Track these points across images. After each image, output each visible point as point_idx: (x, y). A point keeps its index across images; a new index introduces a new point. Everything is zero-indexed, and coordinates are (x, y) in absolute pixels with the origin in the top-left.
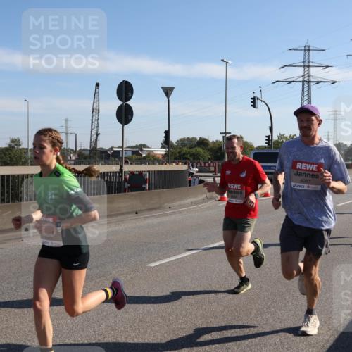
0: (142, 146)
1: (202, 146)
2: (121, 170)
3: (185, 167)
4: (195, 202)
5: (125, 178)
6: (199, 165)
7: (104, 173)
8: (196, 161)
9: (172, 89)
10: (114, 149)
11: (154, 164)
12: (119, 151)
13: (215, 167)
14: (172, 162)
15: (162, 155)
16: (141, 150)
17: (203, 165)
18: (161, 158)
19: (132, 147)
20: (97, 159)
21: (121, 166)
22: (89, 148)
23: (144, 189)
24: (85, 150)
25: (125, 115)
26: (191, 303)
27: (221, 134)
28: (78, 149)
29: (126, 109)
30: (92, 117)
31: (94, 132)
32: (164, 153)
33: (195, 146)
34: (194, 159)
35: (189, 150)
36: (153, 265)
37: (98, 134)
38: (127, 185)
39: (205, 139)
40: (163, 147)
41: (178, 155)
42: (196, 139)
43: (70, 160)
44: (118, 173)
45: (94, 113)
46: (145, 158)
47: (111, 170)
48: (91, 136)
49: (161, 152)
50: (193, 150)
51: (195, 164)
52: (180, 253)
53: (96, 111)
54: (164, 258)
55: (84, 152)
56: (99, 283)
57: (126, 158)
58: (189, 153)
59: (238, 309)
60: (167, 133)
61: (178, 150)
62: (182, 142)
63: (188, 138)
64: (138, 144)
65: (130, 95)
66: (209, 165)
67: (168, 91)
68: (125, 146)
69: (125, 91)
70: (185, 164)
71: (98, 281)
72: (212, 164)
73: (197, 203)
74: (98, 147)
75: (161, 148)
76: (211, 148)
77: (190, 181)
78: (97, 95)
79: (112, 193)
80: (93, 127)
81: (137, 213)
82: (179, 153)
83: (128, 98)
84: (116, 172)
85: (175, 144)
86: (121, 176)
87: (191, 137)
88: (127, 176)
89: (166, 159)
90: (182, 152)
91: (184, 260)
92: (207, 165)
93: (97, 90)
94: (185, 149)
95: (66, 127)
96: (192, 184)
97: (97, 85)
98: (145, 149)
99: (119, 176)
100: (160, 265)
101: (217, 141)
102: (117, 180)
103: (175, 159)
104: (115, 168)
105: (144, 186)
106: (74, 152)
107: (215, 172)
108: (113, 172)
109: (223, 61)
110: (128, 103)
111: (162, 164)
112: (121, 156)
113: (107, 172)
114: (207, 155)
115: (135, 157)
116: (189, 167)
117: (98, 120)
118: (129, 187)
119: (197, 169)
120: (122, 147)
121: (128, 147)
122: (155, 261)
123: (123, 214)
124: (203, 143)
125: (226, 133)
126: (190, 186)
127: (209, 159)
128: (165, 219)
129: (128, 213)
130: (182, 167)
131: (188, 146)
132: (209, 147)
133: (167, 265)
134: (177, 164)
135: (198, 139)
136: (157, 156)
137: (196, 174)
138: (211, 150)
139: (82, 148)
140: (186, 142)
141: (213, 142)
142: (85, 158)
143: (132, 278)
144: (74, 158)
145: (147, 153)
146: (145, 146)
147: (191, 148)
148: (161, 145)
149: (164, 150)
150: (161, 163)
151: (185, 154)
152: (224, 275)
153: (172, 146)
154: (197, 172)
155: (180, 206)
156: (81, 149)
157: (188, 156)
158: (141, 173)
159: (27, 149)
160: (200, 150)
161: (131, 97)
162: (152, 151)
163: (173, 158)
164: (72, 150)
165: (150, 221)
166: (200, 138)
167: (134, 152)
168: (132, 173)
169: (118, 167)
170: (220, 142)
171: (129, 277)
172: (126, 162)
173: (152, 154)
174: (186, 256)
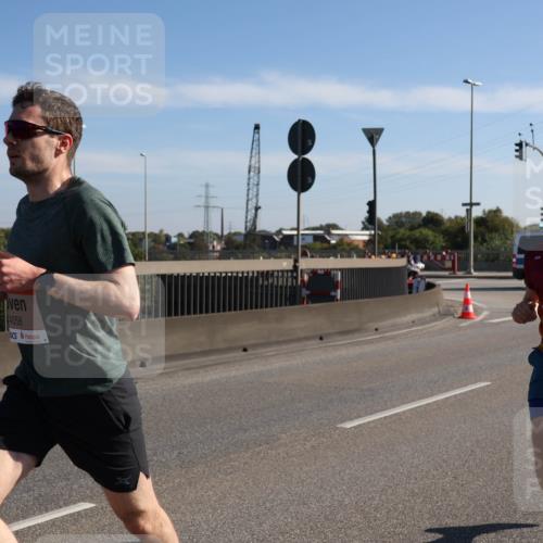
0: (329, 228)
1: (430, 225)
2: (296, 267)
3: (402, 262)
4: (419, 320)
5: (303, 281)
6: (425, 257)
7: (268, 272)
8: (421, 251)
9: (379, 131)
10: (285, 232)
11: (350, 256)
12: (291, 237)
13: (453, 262)
14: (380, 254)
15: (364, 241)
16: (329, 234)
17: (432, 258)
18: (361, 246)
19: (314, 229)
20: (257, 249)
21: (296, 261)
22: (243, 231)
23: (333, 299)
24: (236, 234)
25: (301, 176)
26: (413, 492)
27: (464, 205)
28: (225, 233)
29: (303, 167)
30: (249, 179)
31: (252, 205)
32: (366, 238)
33: (420, 226)
34: (418, 248)
35: (408, 233)
36: (349, 425)
37: (257, 208)
38: (305, 292)
39: (437, 215)
40: (365, 228)
41: (389, 241)
42: (420, 214)
43: (213, 251)
44: (291, 271)
45: (252, 173)
46: (334, 246)
47: (280, 268)
48: (247, 212)
49: (361, 236)
50: (417, 233)
51: (419, 257)
52: (394, 406)
53: (254, 170)
54: (367, 414)
55: (235, 238)
56: (259, 453)
57: (302, 246)
58: (409, 237)
59: (493, 504)
60: (372, 205)
61: (391, 233)
62: (398, 220)
63: (408, 213)
64: (324, 224)
65: (310, 144)
66: (444, 258)
67: (373, 136)
68: (301, 227)
69: (302, 136)
70: (403, 256)
71: (257, 450)
72: (448, 258)
73: (423, 322)
74: (258, 229)
75: (363, 229)
76: (446, 231)
77: (411, 286)
78: (256, 144)
79: (281, 305)
80: (250, 196)
81: (321, 339)
82: (392, 237)
83: (307, 148)
84: (287, 271)
85: (385, 222)
86: (296, 278)
87: (411, 211)
88: (306, 278)
89: (369, 248)
90: (398, 236)
91: (401, 419)
92: (439, 257)
93: (257, 136)
94: (402, 231)
95: (207, 197)
96: (414, 291)
97: (257, 127)
98: (334, 232)
99: (292, 276)
100: (360, 425)
101: (456, 217)
102: (289, 284)
103: (386, 247)
104: (286, 264)
105: (333, 294)
106: (220, 238)
107: (453, 269)
108: (282, 271)
109: (466, 82)
110: (306, 156)
111: (364, 257)
112: (295, 243)
113: (273, 271)
114: (440, 241)
115: (318, 245)
116: (409, 262)
117: (258, 184)
118: (308, 296)
119: (421, 265)
120: (298, 229)
121: (307, 229)
122: (351, 419)
123: (299, 340)
124: (432, 220)
125: (471, 204)
126: (410, 293)
127: (443, 248)
128: (368, 349)
129: (307, 338)
130: (396, 262)
131: (408, 226)
132: (443, 228)
133: (372, 425)
134: (389, 257)
135: (424, 214)
136: (356, 243)
137: (420, 273)
138: (446, 233)
139: (233, 231)
140: (404, 220)
141: (450, 219)
142: (237, 248)
143: (313, 447)
144: (219, 248)
145: (337, 238)
146: (335, 227)
147: (412, 228)
148: (362, 226)
149: (368, 232)
150: (362, 254)
151: (401, 240)
152: (468, 444)
153: (381, 226)
154: (422, 270)
155: (395, 327)
156: (229, 234)
157: (408, 243)
158: (328, 273)
159: (144, 233)
160: (427, 232)
161: (312, 146)
162: (347, 235)
163: (382, 246)
164: (216, 234)
165: (343, 352)
166: (429, 213)
167: (316, 238)
168: (314, 273)
169: (291, 262)
170: (462, 219)
171: (308, 445)
172: (304, 254)
173: (346, 240)
174: (404, 412)
